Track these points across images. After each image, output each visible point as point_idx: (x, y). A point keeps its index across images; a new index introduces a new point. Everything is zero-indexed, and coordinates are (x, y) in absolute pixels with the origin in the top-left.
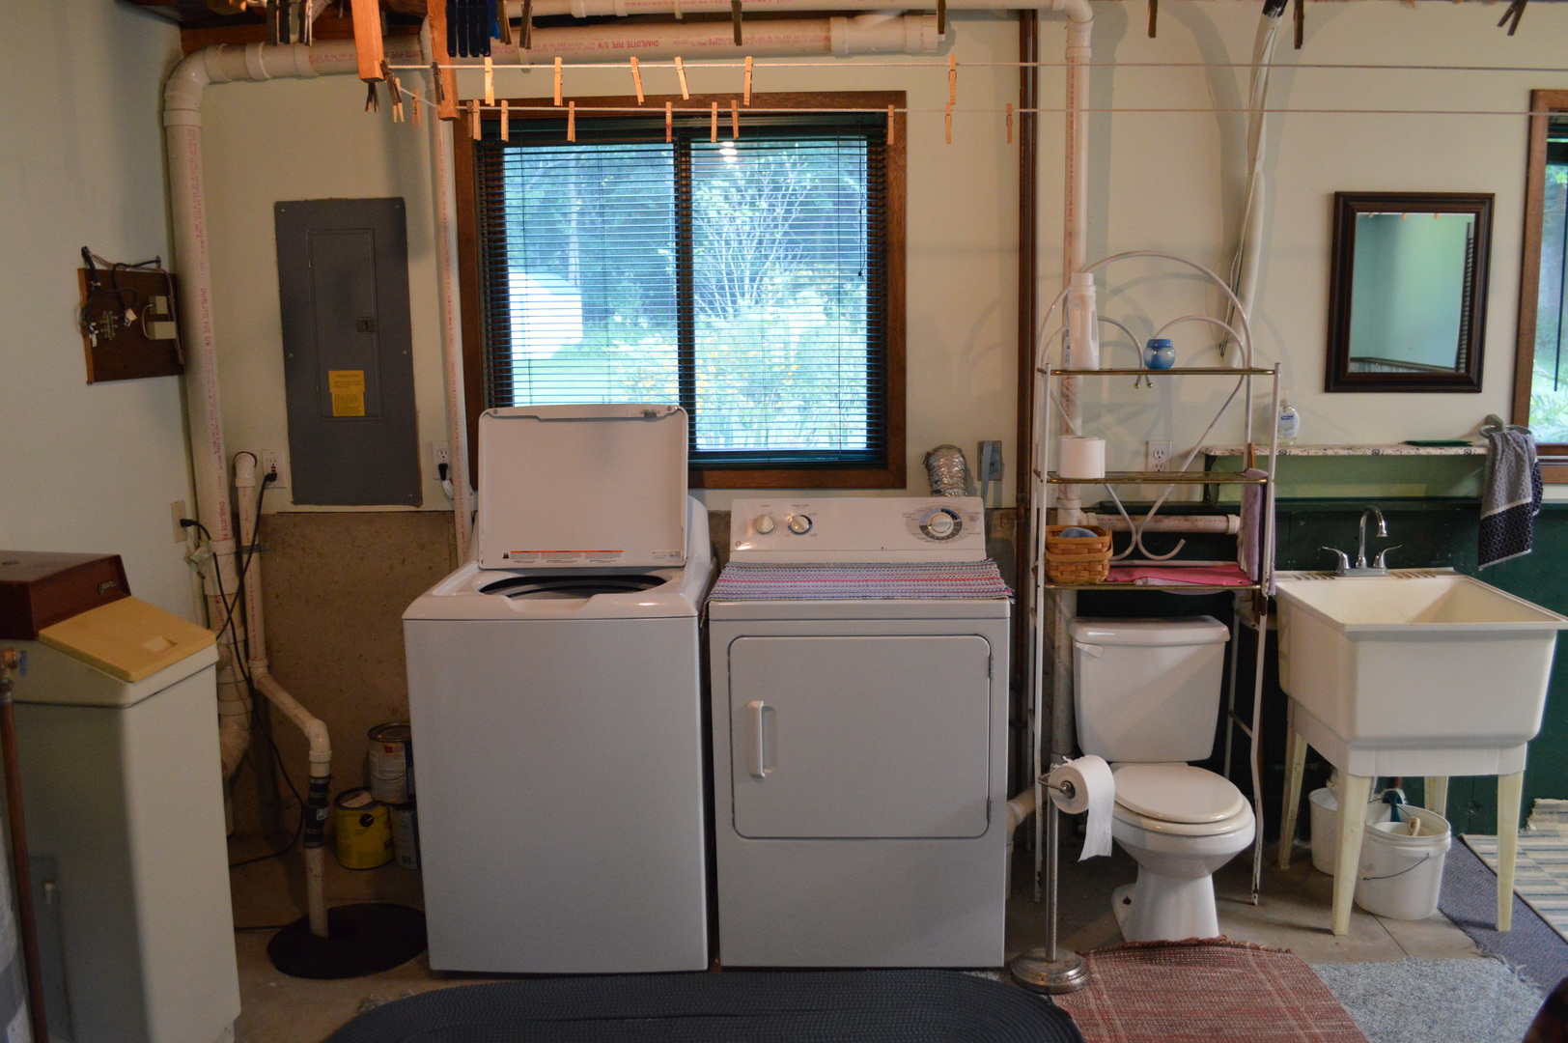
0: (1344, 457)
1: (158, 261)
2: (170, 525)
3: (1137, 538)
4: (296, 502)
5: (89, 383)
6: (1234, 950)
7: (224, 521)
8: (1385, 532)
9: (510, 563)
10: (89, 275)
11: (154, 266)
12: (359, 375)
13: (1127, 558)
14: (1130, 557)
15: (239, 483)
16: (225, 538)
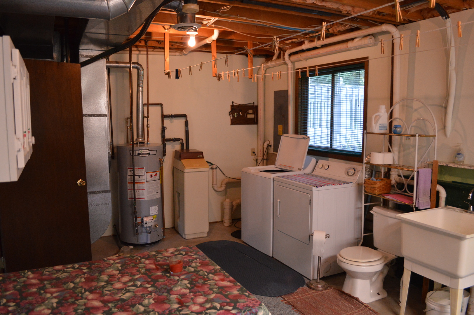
0: (467, 169)
1: (254, 103)
2: (250, 153)
3: (406, 186)
4: (274, 151)
5: (231, 125)
6: (359, 303)
7: (261, 153)
8: (470, 198)
9: (279, 167)
10: (232, 106)
11: (253, 104)
12: (282, 126)
13: (402, 192)
14: (404, 192)
15: (264, 146)
16: (261, 156)
